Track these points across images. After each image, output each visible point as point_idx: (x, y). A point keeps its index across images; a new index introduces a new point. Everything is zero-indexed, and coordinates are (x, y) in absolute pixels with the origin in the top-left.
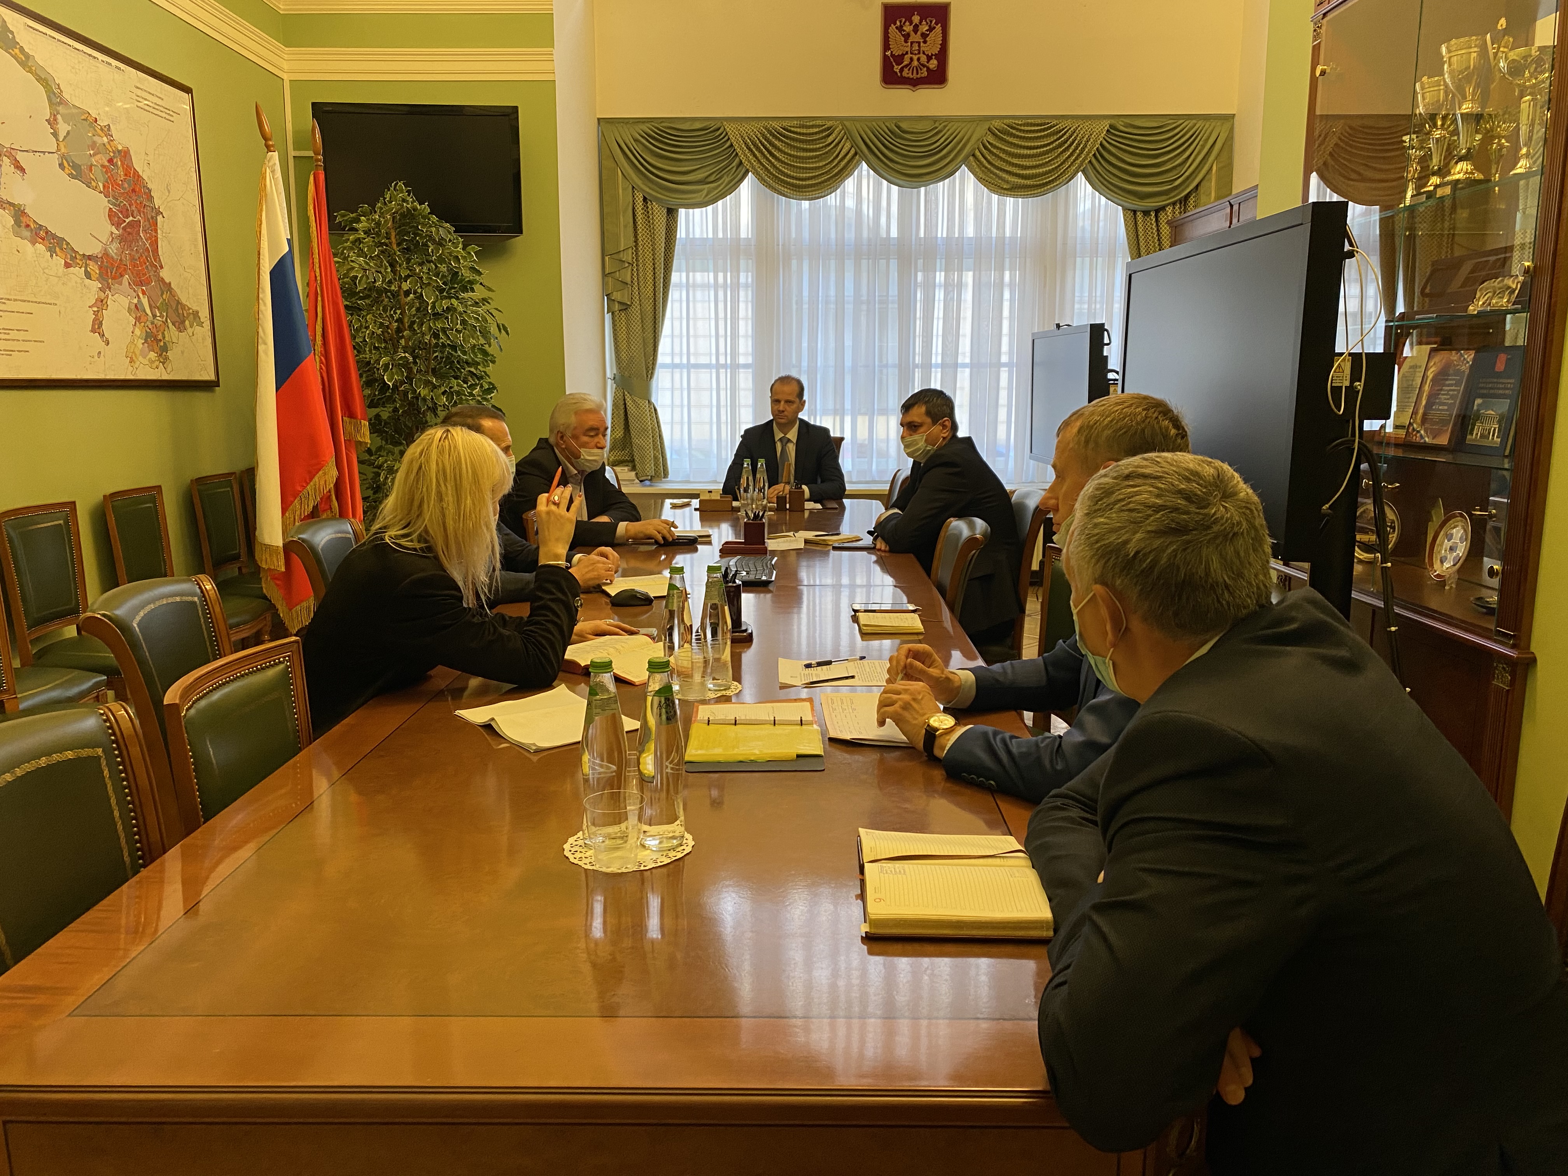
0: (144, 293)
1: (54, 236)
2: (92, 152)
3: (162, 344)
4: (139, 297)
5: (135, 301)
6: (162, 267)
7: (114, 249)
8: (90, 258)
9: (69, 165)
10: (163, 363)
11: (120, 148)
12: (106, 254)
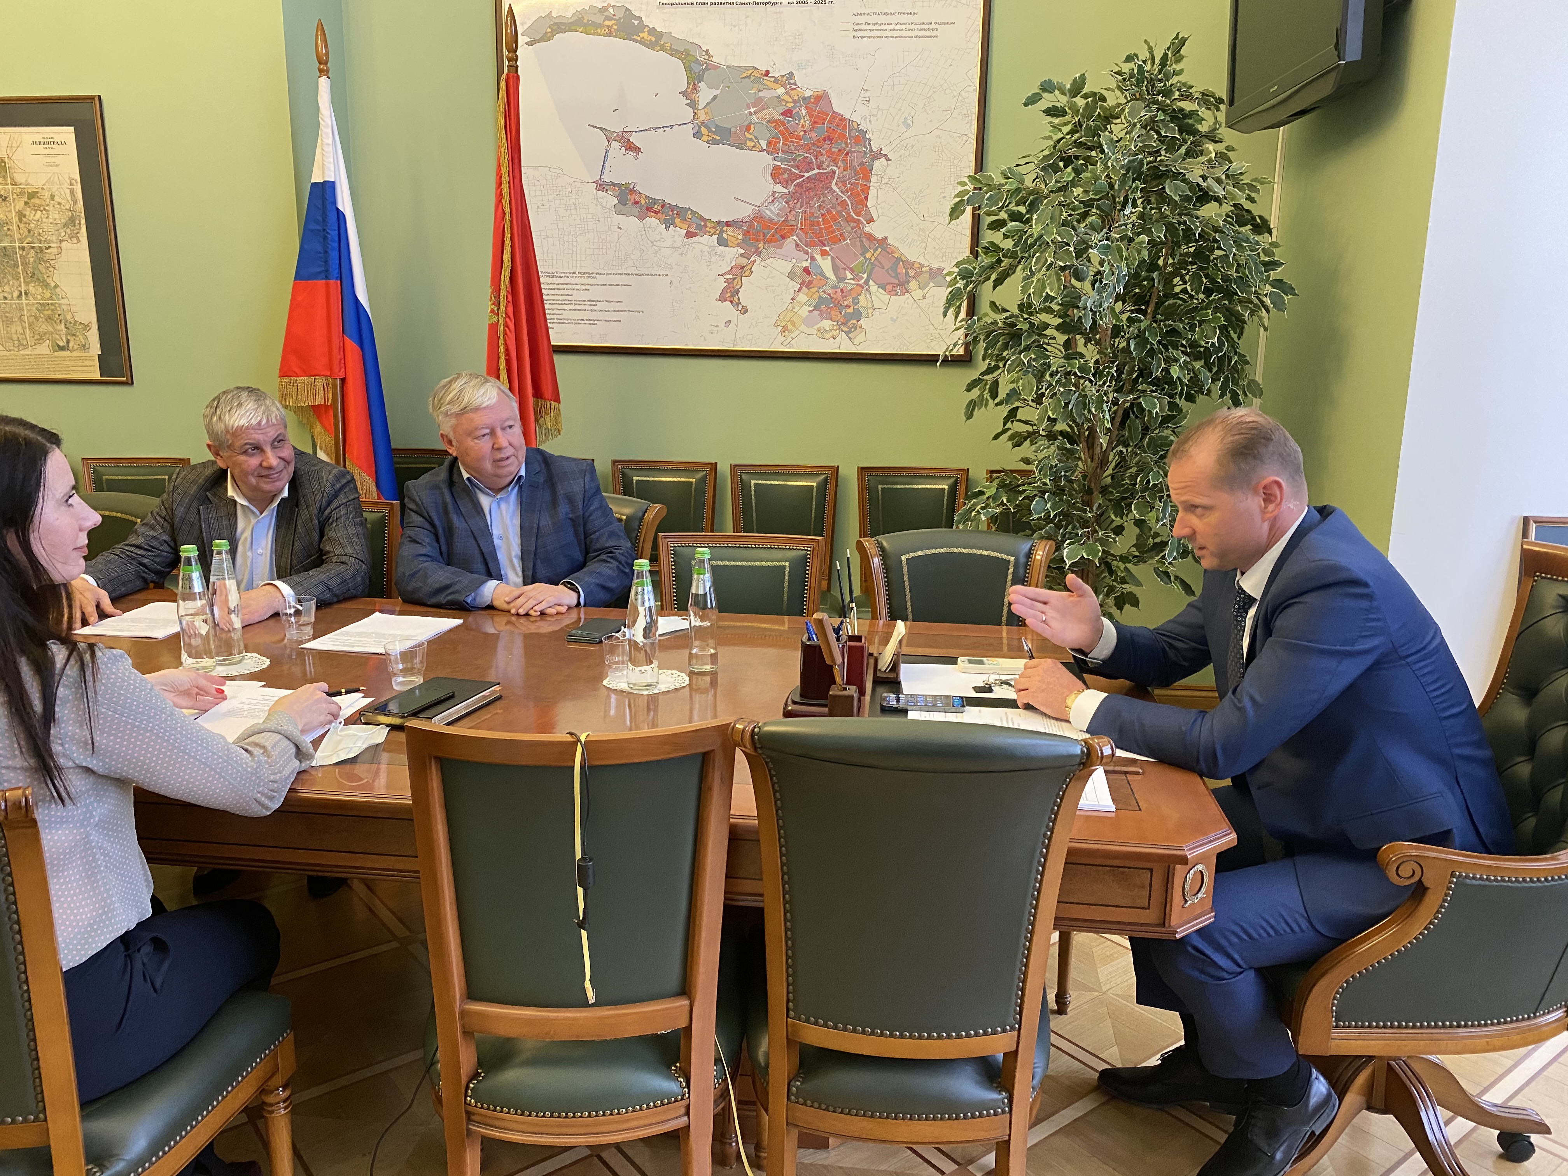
0: (824, 253)
1: (673, 208)
2: (752, 110)
3: (850, 310)
4: (813, 259)
5: (805, 264)
6: (871, 220)
7: (773, 212)
8: (728, 224)
9: (710, 131)
10: (847, 333)
11: (808, 94)
12: (759, 217)
